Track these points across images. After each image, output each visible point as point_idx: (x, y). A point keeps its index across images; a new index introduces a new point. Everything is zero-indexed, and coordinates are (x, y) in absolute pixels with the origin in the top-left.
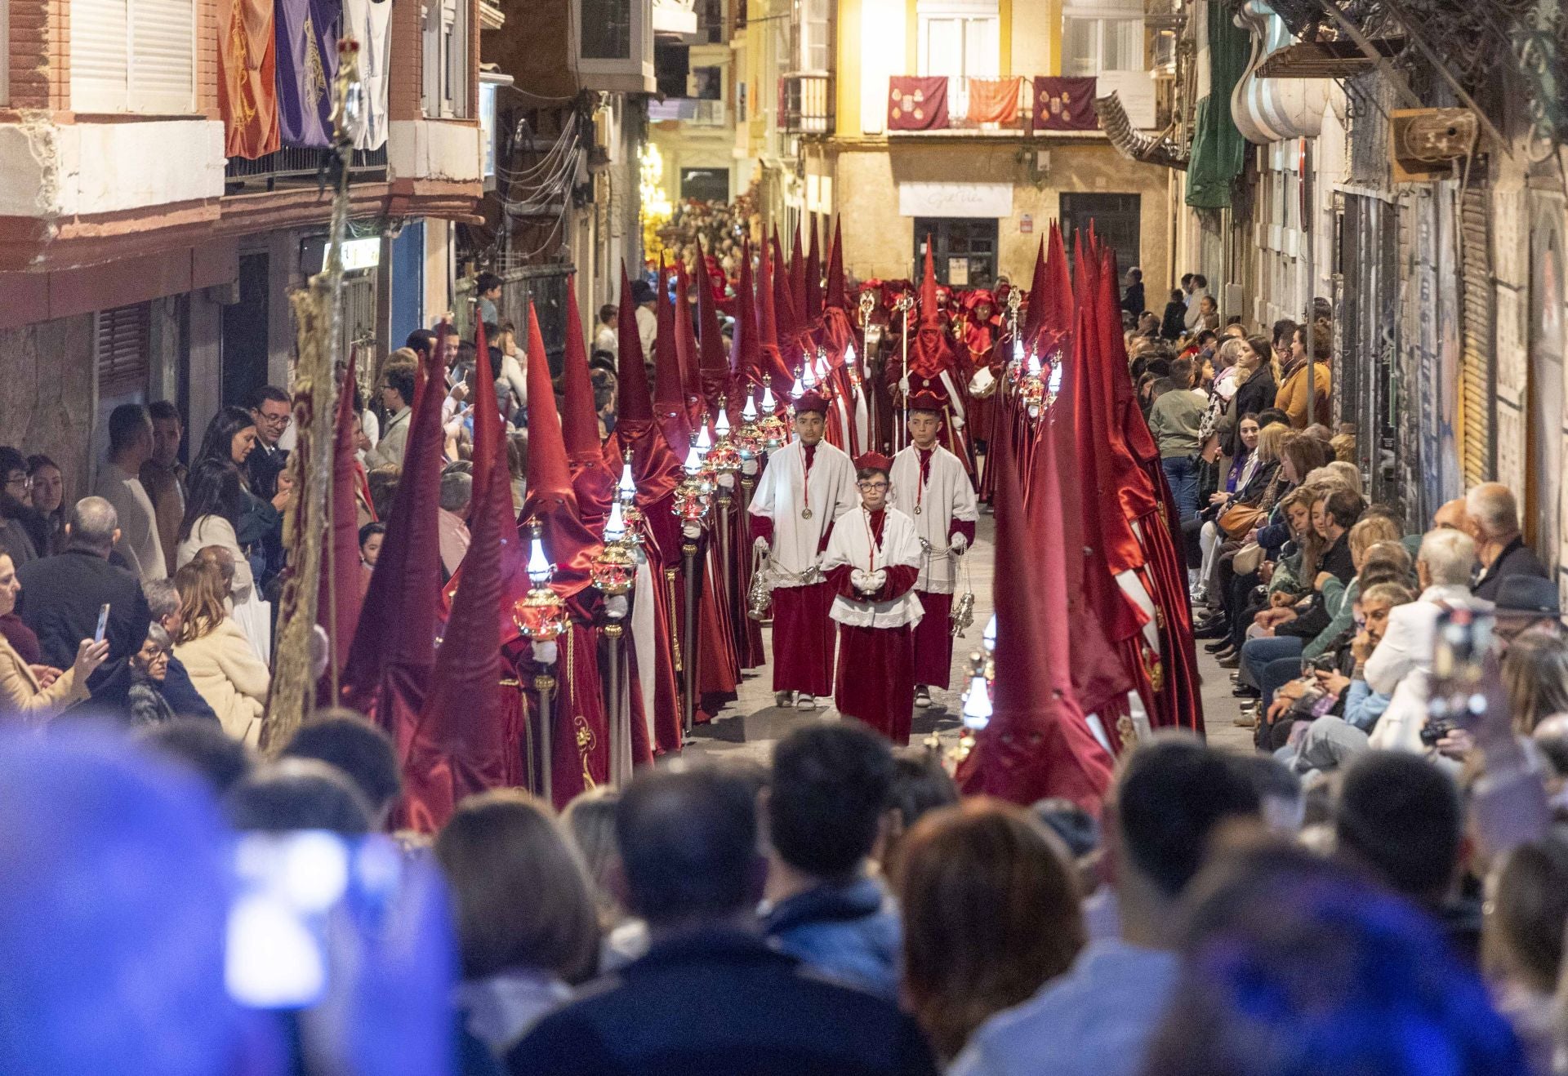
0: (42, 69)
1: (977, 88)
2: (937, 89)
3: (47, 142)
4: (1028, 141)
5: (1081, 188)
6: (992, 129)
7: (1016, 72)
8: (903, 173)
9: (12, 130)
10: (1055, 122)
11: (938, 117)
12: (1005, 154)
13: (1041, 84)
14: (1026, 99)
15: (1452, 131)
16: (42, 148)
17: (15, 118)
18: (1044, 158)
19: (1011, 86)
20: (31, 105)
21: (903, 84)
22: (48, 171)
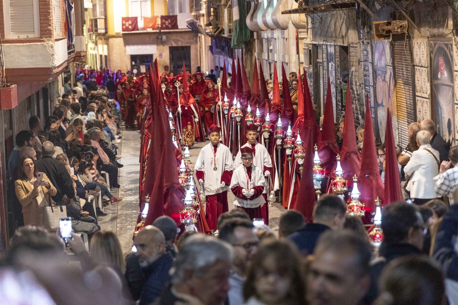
0: (49, 27)
1: (145, 19)
2: (135, 20)
3: (52, 47)
4: (160, 33)
5: (174, 45)
6: (150, 30)
7: (156, 14)
8: (127, 43)
9: (42, 44)
10: (167, 28)
11: (135, 27)
12: (154, 37)
13: (162, 18)
14: (159, 22)
15: (401, 27)
16: (51, 49)
17: (43, 41)
18: (164, 37)
19: (154, 18)
20: (47, 37)
21: (126, 19)
22: (53, 55)
